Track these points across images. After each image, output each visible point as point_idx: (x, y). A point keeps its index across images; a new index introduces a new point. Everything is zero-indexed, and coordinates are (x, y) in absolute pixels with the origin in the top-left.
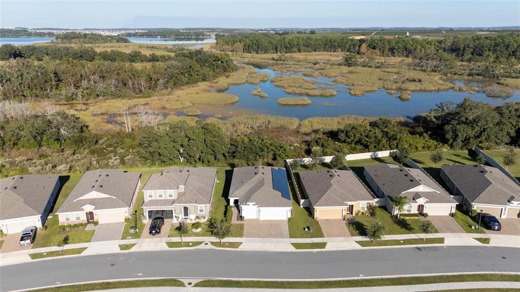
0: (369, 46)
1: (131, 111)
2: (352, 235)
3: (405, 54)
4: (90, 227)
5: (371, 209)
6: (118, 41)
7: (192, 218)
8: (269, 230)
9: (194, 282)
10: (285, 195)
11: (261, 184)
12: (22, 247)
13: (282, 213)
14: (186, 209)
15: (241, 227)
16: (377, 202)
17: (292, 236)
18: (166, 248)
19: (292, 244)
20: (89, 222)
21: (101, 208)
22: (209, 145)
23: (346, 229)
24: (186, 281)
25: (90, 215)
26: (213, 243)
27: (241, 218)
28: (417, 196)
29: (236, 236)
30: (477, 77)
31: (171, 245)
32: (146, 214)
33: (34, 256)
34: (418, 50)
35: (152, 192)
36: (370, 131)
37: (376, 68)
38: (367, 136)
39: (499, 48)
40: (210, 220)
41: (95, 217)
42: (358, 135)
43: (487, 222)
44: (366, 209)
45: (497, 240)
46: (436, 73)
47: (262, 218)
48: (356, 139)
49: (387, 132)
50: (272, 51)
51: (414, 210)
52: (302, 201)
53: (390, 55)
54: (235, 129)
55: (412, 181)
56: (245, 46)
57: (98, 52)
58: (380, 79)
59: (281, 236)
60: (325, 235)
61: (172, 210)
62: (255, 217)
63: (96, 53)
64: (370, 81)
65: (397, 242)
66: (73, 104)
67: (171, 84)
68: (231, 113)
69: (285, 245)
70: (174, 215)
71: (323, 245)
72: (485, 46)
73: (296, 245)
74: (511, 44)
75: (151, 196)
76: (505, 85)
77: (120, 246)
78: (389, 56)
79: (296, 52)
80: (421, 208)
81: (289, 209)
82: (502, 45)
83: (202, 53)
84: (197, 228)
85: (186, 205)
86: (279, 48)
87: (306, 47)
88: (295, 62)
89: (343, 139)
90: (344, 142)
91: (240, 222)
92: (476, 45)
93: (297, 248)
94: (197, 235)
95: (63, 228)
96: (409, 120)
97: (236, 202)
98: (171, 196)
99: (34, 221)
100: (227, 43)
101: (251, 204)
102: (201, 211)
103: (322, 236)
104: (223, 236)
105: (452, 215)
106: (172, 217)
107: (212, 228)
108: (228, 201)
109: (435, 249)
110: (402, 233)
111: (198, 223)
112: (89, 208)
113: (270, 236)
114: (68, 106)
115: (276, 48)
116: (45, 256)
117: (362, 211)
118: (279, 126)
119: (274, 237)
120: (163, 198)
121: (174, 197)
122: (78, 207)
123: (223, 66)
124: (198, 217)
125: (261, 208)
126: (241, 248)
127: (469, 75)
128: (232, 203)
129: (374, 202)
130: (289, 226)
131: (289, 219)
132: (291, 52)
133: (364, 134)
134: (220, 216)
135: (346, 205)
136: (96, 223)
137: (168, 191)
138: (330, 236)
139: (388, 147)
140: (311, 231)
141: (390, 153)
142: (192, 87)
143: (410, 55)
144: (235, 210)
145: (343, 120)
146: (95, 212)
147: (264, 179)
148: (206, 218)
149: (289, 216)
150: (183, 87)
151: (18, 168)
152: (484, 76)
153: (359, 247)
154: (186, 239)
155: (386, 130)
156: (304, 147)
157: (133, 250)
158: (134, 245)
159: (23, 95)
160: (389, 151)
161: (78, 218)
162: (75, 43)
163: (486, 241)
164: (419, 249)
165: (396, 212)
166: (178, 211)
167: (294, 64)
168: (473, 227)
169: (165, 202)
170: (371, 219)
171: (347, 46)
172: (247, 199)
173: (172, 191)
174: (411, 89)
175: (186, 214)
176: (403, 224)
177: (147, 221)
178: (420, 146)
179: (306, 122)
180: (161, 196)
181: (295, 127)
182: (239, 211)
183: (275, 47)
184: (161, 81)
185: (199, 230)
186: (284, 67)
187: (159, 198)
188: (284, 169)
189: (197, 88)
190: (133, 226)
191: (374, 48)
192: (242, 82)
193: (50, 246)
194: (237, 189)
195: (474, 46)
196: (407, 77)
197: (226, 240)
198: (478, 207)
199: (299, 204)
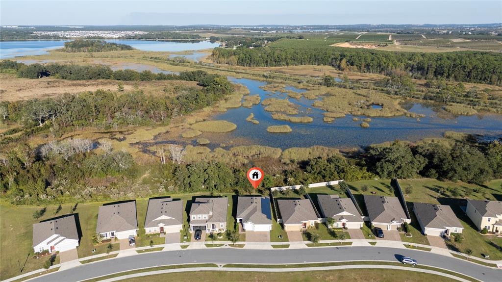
0: (348, 61)
1: (158, 140)
2: (304, 241)
3: (379, 71)
4: (162, 236)
5: (317, 225)
6: (122, 49)
7: (216, 231)
8: (260, 237)
9: (223, 265)
10: (269, 217)
11: (255, 210)
12: (131, 247)
13: (267, 228)
14: (213, 225)
15: (244, 235)
16: (321, 220)
17: (271, 241)
18: (205, 247)
19: (272, 245)
20: (161, 233)
21: (168, 225)
22: (221, 179)
23: (301, 237)
24: (218, 264)
25: (162, 229)
26: (229, 245)
27: (244, 230)
28: (342, 218)
29: (242, 241)
30: (430, 101)
31: (208, 245)
32: (192, 228)
33: (139, 251)
34: (390, 68)
35: (195, 216)
36: (327, 165)
37: (350, 88)
38: (324, 170)
39: (457, 69)
40: (227, 231)
41: (164, 230)
42: (319, 169)
43: (378, 233)
44: (314, 225)
45: (380, 243)
46: (398, 96)
47: (256, 230)
48: (318, 172)
49: (338, 166)
50: (263, 65)
51: (340, 226)
52: (278, 220)
53: (366, 71)
54: (236, 159)
55: (340, 208)
56: (239, 59)
57: (114, 71)
58: (350, 104)
59: (266, 241)
60: (289, 240)
61: (205, 226)
62: (251, 230)
63: (112, 71)
64: (341, 107)
65: (327, 244)
66: (111, 132)
67: (183, 112)
68: (232, 142)
69: (268, 246)
70: (207, 228)
71: (288, 246)
72: (445, 66)
73: (274, 246)
74: (467, 66)
75: (194, 218)
76: (448, 111)
77: (181, 246)
78: (364, 72)
79: (284, 65)
80: (344, 224)
81: (271, 225)
82: (459, 66)
83: (203, 73)
84: (220, 236)
85: (213, 223)
86: (269, 61)
87: (293, 60)
88: (283, 81)
89: (309, 171)
90: (310, 172)
91: (243, 233)
92: (438, 65)
93: (274, 248)
94: (220, 240)
95: (148, 236)
96: (361, 150)
97: (241, 220)
98: (205, 218)
99: (133, 232)
100: (223, 55)
101: (249, 222)
102: (222, 226)
103: (288, 241)
104: (236, 241)
105: (361, 228)
106: (206, 229)
107: (229, 236)
108: (236, 220)
109: (346, 248)
110: (331, 239)
111: (220, 233)
112: (161, 225)
113: (260, 241)
114: (109, 134)
115: (267, 62)
116: (144, 252)
117: (312, 226)
118: (267, 156)
119: (262, 242)
120: (201, 219)
121: (207, 218)
122: (156, 224)
123: (222, 89)
124: (220, 230)
125: (255, 225)
126: (244, 248)
127: (425, 98)
128: (238, 221)
129: (319, 221)
130: (271, 235)
131: (271, 231)
132: (280, 65)
133: (323, 168)
134: (232, 229)
135: (302, 223)
136: (165, 233)
137: (204, 215)
138: (292, 241)
139: (338, 177)
140: (282, 238)
141: (339, 182)
142: (199, 112)
143: (383, 73)
144: (240, 225)
145: (313, 151)
146: (164, 227)
147: (256, 207)
148: (225, 230)
149: (271, 229)
150: (192, 114)
151: (101, 194)
152: (436, 101)
153: (307, 247)
154: (215, 242)
155: (338, 164)
156: (283, 177)
157: (188, 248)
158: (188, 245)
159: (73, 125)
160: (338, 181)
161: (155, 231)
162: (84, 51)
163: (374, 243)
164: (337, 248)
165: (330, 227)
166: (209, 226)
167: (281, 83)
168: (370, 236)
169: (202, 221)
170: (317, 231)
171: (330, 60)
172: (247, 220)
173: (206, 215)
174: (372, 115)
175: (213, 228)
176: (333, 234)
177: (192, 232)
178: (359, 177)
179: (286, 152)
180: (200, 218)
181: (279, 157)
182: (242, 225)
183: (265, 60)
184: (175, 110)
185: (222, 237)
186: (273, 87)
187: (198, 219)
188: (269, 197)
189: (203, 113)
190: (185, 235)
191: (352, 64)
192: (238, 106)
193: (145, 246)
194: (241, 212)
195: (436, 66)
196: (372, 101)
197: (237, 243)
198: (375, 224)
199: (277, 221)
